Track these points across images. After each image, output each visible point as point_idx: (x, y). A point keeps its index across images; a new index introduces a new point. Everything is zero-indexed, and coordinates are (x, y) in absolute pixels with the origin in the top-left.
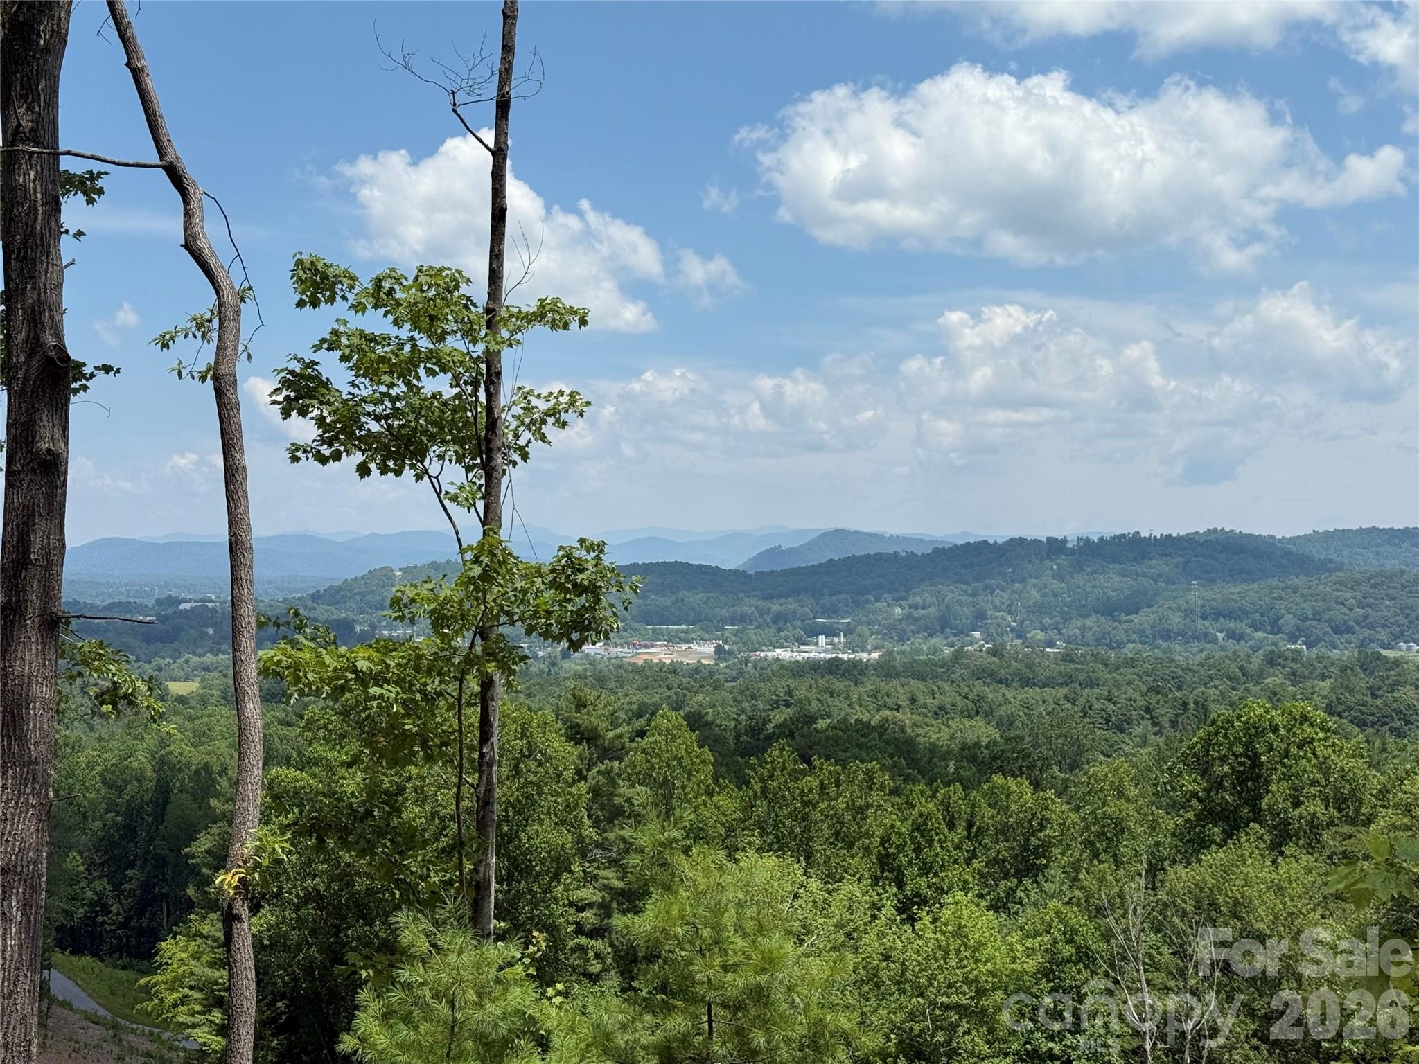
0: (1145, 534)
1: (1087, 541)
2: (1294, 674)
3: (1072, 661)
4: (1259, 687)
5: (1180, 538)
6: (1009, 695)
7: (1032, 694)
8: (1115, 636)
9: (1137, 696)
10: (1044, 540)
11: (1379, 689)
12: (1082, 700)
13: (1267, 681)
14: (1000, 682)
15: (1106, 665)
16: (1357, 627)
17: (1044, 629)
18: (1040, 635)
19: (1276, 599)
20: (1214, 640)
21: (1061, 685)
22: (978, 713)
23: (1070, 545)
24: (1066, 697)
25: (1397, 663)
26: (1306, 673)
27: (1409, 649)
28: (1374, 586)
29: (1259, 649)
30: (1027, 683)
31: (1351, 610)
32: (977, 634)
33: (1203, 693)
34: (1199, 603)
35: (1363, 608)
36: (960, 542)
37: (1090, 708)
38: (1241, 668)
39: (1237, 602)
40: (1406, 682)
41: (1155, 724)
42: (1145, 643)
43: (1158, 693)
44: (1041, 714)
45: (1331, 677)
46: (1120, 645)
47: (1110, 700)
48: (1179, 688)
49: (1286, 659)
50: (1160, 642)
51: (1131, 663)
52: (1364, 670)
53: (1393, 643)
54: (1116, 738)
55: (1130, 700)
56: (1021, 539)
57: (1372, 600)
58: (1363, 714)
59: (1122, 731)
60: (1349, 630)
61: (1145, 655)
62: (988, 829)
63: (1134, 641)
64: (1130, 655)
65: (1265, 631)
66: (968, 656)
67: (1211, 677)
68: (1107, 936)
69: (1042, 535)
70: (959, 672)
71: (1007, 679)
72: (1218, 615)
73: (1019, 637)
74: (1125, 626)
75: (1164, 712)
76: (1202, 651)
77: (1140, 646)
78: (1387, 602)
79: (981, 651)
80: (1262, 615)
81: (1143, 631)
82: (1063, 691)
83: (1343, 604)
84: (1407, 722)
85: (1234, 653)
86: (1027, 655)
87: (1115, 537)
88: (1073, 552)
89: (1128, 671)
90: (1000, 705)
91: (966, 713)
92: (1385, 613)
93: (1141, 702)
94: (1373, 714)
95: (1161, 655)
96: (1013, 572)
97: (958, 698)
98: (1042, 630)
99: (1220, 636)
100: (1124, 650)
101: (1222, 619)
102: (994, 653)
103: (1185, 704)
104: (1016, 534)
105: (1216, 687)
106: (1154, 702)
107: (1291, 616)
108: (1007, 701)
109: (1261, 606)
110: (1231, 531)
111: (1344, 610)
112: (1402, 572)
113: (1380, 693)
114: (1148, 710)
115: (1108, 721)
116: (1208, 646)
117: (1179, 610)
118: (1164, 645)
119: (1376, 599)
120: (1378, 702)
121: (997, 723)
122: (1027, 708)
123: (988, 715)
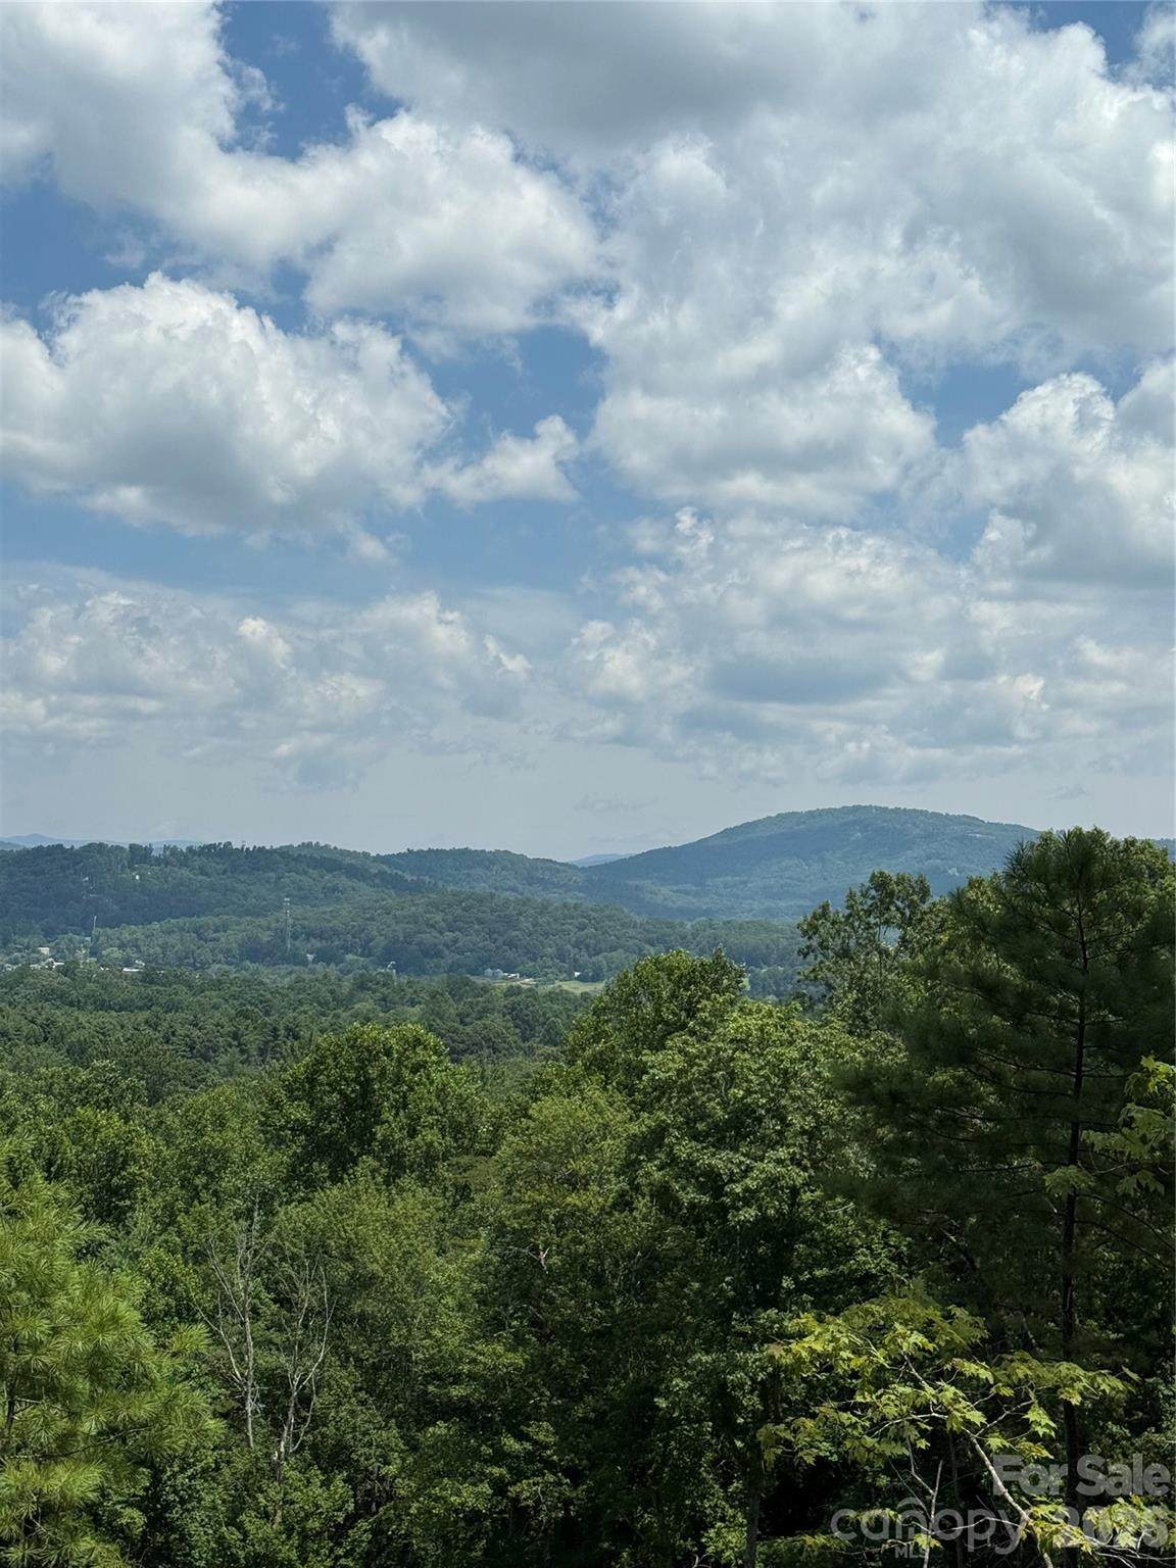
0: (236, 845)
1: (174, 851)
2: (384, 1000)
3: (152, 982)
4: (349, 1013)
5: (273, 851)
6: (83, 1019)
7: (109, 1018)
8: (200, 955)
9: (224, 1021)
10: (127, 847)
11: (468, 1016)
12: (166, 1024)
13: (357, 1006)
14: (71, 1004)
15: (190, 987)
16: (447, 952)
17: (122, 946)
18: (117, 954)
19: (368, 919)
20: (305, 963)
21: (141, 1009)
22: (46, 1039)
23: (155, 854)
24: (147, 1022)
25: (485, 990)
26: (397, 999)
27: (494, 976)
28: (464, 909)
29: (349, 972)
30: (102, 1006)
31: (441, 933)
32: (45, 950)
33: (295, 1018)
34: (290, 921)
35: (453, 932)
36: (31, 846)
37: (173, 1034)
38: (332, 992)
39: (329, 921)
40: (493, 1009)
41: (242, 1052)
42: (232, 964)
43: (247, 1018)
44: (117, 1040)
45: (420, 1003)
46: (204, 966)
47: (195, 1025)
48: (267, 1014)
49: (378, 983)
50: (248, 963)
51: (217, 985)
52: (453, 996)
53: (480, 969)
54: (200, 1068)
55: (218, 1025)
56: (101, 844)
57: (462, 924)
58: (454, 1041)
59: (207, 1059)
60: (439, 955)
61: (232, 977)
62: (70, 1168)
63: (220, 962)
64: (215, 977)
65: (356, 954)
66: (34, 974)
67: (301, 1002)
68: (208, 1282)
69: (125, 841)
70: (23, 992)
71: (79, 1001)
72: (310, 934)
73: (93, 954)
74: (211, 944)
75: (253, 1039)
76: (290, 973)
77: (226, 967)
78: (476, 926)
79: (51, 969)
80: (354, 937)
81: (229, 951)
82: (146, 1014)
83: (433, 926)
84: (495, 1050)
85: (325, 976)
86: (102, 975)
87: (205, 847)
88: (158, 861)
89: (214, 993)
90: (73, 1030)
91: (32, 1040)
92: (474, 938)
93: (228, 1029)
94: (463, 1042)
95: (248, 977)
96: (90, 881)
97: (24, 1022)
98: (120, 947)
99: (310, 957)
100: (209, 971)
101: (313, 940)
102: (64, 971)
103: (275, 1030)
104: (96, 839)
105: (305, 1013)
106: (242, 1028)
107: (383, 938)
108: (80, 1026)
109: (354, 926)
110: (326, 846)
111: (435, 934)
112: (492, 896)
113: (468, 1020)
114: (235, 1036)
115: (192, 1048)
116: (297, 968)
117: (269, 929)
118: (252, 966)
119: (467, 923)
120: (468, 1029)
121: (68, 1051)
122: (103, 1034)
123: (57, 1042)
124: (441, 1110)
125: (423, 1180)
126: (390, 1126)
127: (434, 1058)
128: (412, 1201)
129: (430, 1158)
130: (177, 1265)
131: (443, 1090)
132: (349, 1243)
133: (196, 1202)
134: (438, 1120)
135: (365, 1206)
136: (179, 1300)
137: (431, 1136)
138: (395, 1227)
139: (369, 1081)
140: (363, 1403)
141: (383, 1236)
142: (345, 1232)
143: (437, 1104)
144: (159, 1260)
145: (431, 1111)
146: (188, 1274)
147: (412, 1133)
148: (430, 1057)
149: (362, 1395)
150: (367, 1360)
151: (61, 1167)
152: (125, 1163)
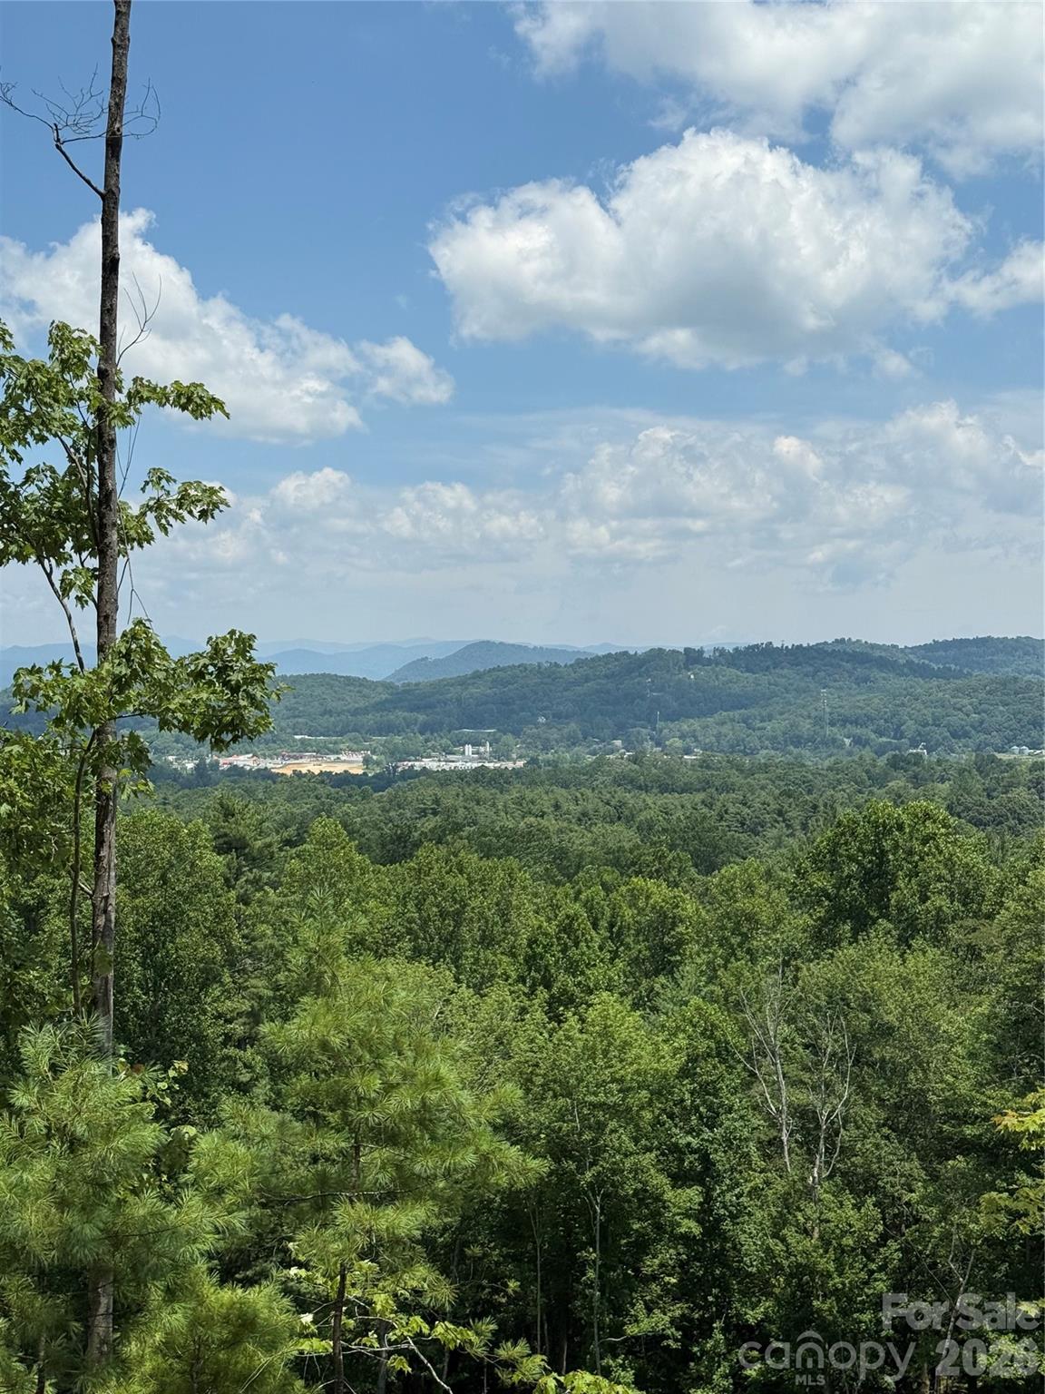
0: (777, 644)
1: (722, 652)
2: (915, 777)
3: (708, 767)
4: (884, 790)
5: (810, 648)
6: (649, 801)
7: (671, 799)
8: (749, 743)
9: (770, 799)
10: (682, 651)
11: (995, 790)
12: (719, 804)
13: (890, 784)
14: (640, 788)
15: (742, 771)
16: (973, 732)
17: (682, 737)
18: (678, 743)
19: (898, 706)
20: (842, 746)
21: (698, 790)
22: (619, 818)
23: (706, 655)
24: (703, 802)
25: (1010, 765)
26: (927, 776)
27: (1021, 752)
28: (989, 693)
29: (884, 753)
30: (664, 789)
31: (968, 715)
32: (618, 743)
33: (832, 796)
34: (828, 710)
35: (979, 713)
36: (601, 653)
37: (726, 812)
38: (867, 772)
39: (862, 709)
40: (1019, 784)
41: (788, 826)
42: (777, 749)
43: (790, 797)
44: (679, 818)
45: (949, 780)
46: (753, 752)
47: (745, 804)
48: (810, 792)
49: (909, 763)
50: (792, 748)
51: (765, 768)
52: (981, 773)
53: (1007, 747)
54: (751, 841)
55: (764, 804)
56: (660, 649)
57: (987, 706)
58: (980, 814)
59: (757, 834)
60: (966, 735)
61: (777, 761)
62: (629, 929)
63: (767, 748)
64: (763, 761)
65: (889, 737)
66: (610, 764)
67: (839, 783)
68: (744, 1030)
69: (679, 645)
70: (601, 779)
71: (647, 786)
72: (845, 721)
73: (658, 744)
74: (758, 733)
75: (795, 814)
76: (830, 756)
77: (773, 752)
78: (1001, 708)
79: (622, 758)
80: (886, 721)
81: (775, 738)
82: (700, 796)
83: (960, 709)
84: (1021, 821)
85: (861, 758)
86: (665, 762)
87: (749, 647)
88: (709, 662)
89: (762, 776)
90: (641, 810)
91: (608, 819)
92: (999, 718)
93: (774, 806)
94: (989, 814)
95: (792, 760)
96: (652, 681)
97: (601, 804)
98: (680, 738)
99: (847, 741)
100: (758, 756)
101: (849, 726)
102: (634, 760)
103: (815, 807)
104: (656, 645)
105: (844, 790)
106: (786, 806)
107: (913, 722)
108: (647, 807)
109: (886, 713)
110: (858, 641)
111: (961, 715)
112: (1015, 679)
113: (995, 794)
114: (780, 813)
115: (743, 824)
116: (835, 751)
117: (809, 717)
118: (795, 751)
119: (992, 705)
120: (994, 802)
121: (638, 828)
122: (666, 813)
123: (629, 820)
124: (948, 877)
125: (936, 942)
126: (903, 892)
127: (943, 830)
128: (922, 958)
129: (940, 920)
130: (714, 1013)
131: (950, 859)
132: (866, 998)
133: (733, 959)
134: (946, 887)
135: (879, 964)
136: (718, 1042)
137: (941, 901)
138: (906, 983)
139: (883, 853)
140: (887, 1138)
141: (897, 990)
142: (862, 985)
143: (944, 872)
144: (698, 1009)
145: (939, 878)
146: (725, 1021)
147: (924, 899)
148: (939, 829)
149: (885, 1130)
150: (888, 1100)
151: (620, 928)
152: (674, 925)
